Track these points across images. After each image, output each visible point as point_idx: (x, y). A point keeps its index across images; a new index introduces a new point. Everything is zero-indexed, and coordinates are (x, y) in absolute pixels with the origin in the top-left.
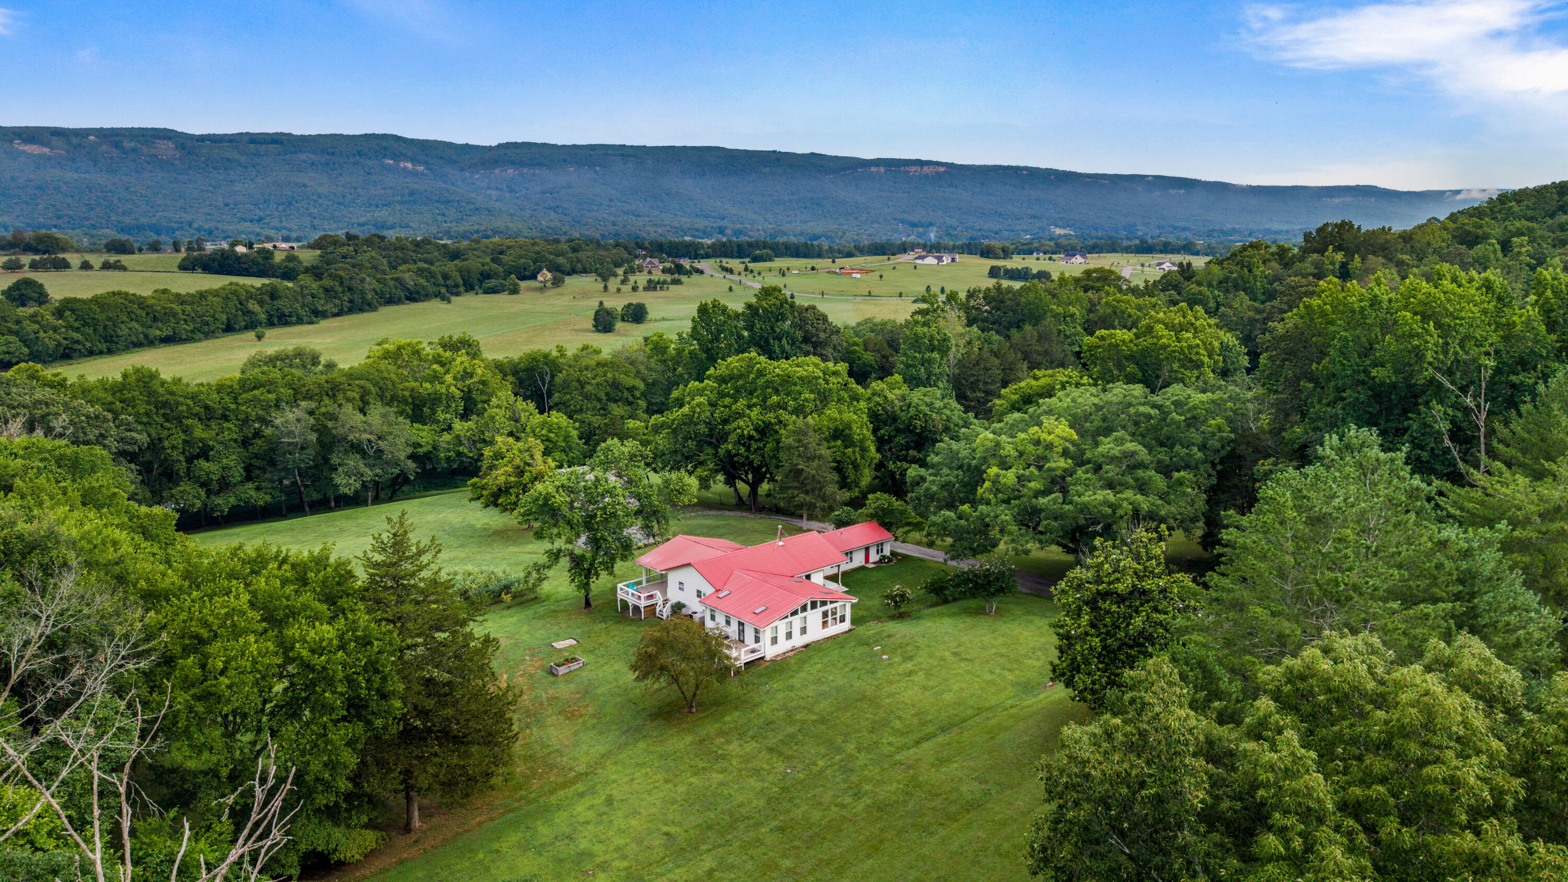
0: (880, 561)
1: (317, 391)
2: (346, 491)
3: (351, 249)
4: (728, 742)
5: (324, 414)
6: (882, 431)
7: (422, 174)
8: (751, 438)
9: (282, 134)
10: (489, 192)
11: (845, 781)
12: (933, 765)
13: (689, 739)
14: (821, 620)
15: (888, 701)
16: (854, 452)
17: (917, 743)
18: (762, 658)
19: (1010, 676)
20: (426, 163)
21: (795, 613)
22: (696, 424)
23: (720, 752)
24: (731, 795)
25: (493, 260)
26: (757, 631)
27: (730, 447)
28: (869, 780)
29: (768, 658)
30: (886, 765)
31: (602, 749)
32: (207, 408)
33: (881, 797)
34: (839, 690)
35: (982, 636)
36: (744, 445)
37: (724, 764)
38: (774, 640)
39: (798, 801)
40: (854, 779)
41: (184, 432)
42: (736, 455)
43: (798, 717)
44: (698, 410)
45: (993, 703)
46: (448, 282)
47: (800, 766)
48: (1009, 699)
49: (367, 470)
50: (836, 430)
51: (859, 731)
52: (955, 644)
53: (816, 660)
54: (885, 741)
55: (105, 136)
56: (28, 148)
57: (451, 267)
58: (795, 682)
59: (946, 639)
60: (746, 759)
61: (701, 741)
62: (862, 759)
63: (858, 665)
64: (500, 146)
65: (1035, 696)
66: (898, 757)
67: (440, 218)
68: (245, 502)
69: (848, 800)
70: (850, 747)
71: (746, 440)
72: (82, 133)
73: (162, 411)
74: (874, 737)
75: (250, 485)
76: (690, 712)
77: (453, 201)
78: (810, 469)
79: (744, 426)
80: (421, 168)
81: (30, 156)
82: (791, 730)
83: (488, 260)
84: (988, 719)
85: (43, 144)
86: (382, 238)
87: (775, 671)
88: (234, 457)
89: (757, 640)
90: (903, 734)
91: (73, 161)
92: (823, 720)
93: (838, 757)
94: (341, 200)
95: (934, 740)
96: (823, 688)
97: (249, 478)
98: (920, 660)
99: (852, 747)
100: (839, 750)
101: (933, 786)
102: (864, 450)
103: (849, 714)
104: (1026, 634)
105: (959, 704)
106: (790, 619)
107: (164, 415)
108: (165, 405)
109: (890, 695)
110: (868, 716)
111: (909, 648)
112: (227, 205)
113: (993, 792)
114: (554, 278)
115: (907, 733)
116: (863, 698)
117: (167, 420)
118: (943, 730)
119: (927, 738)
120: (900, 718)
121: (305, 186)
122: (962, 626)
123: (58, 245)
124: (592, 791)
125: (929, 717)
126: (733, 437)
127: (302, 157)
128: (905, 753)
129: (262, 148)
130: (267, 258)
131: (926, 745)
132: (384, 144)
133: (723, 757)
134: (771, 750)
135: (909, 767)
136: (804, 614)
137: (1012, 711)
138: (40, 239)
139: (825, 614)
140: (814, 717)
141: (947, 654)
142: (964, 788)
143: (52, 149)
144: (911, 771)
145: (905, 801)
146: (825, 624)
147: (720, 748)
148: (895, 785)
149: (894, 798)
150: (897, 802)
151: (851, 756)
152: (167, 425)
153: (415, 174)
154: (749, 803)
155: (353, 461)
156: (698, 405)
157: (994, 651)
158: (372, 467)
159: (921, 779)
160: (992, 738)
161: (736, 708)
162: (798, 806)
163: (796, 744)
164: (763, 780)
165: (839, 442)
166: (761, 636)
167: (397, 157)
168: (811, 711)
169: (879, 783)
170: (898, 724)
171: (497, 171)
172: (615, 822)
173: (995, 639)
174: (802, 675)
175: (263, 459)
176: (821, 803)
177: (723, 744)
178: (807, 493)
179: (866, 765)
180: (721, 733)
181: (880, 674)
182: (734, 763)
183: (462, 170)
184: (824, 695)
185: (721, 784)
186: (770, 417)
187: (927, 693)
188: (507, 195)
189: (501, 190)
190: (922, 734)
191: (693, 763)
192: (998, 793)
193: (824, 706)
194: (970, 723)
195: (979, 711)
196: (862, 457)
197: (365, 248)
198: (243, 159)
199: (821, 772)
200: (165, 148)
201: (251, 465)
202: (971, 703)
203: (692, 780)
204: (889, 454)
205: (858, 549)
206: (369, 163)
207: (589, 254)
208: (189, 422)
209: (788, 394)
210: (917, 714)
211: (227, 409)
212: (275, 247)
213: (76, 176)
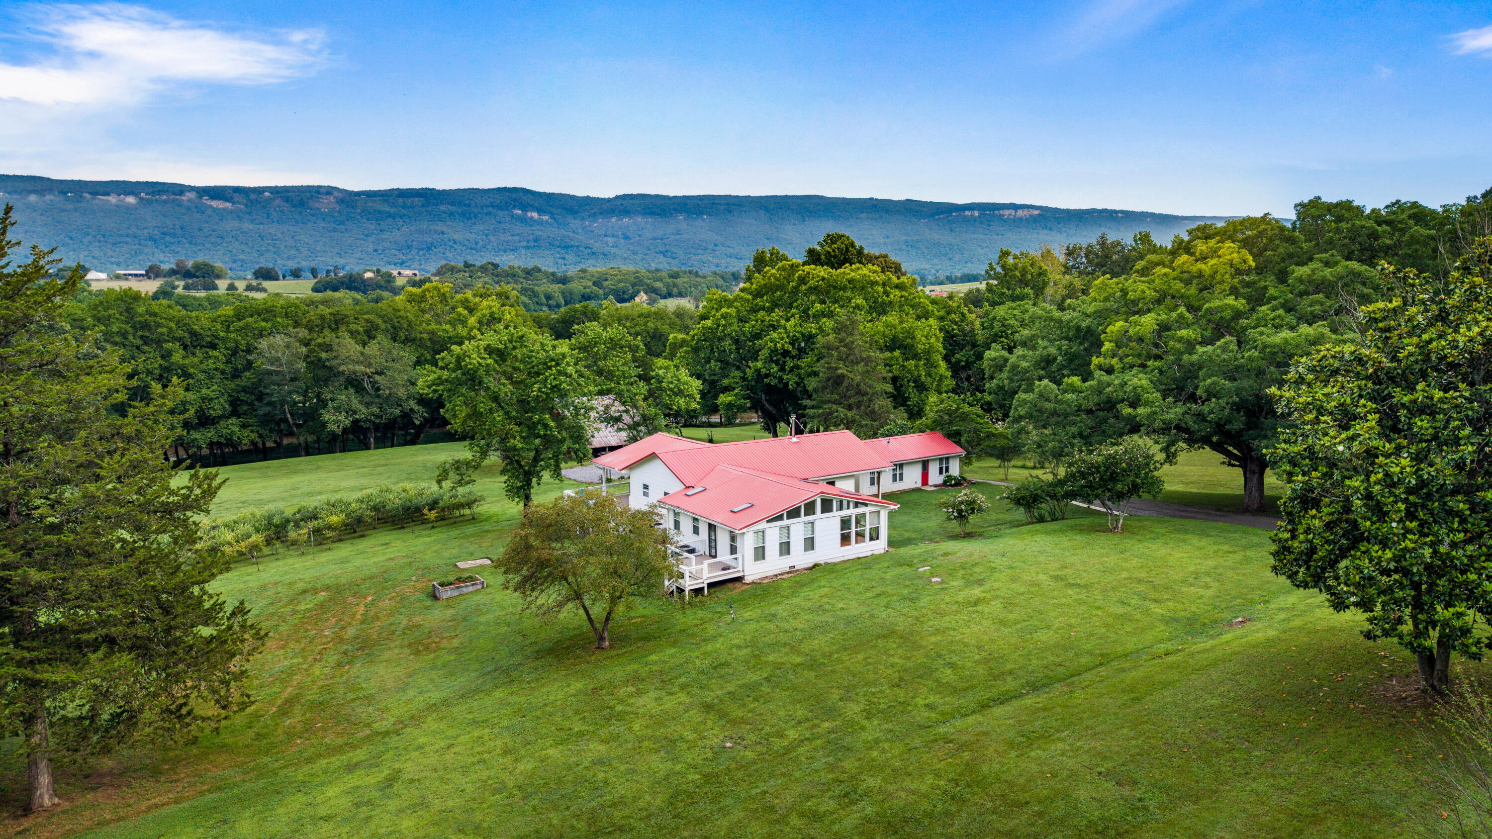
0: (945, 484)
1: (318, 322)
2: (334, 427)
3: (467, 274)
4: (639, 693)
5: (320, 345)
6: (958, 356)
7: (547, 222)
8: (785, 353)
9: (427, 189)
10: (605, 239)
11: (831, 768)
12: (1011, 745)
13: (578, 685)
14: (838, 533)
15: (933, 639)
16: (916, 366)
17: (984, 707)
18: (739, 579)
19: (1158, 610)
20: (551, 214)
21: (794, 513)
22: (721, 339)
23: (619, 708)
24: (606, 782)
25: (595, 284)
26: (733, 538)
27: (759, 364)
28: (874, 768)
29: (748, 579)
30: (917, 742)
31: (435, 696)
32: (193, 334)
33: (898, 804)
34: (849, 622)
35: (1103, 556)
36: (777, 363)
37: (617, 727)
38: (760, 553)
39: (729, 801)
40: (849, 764)
41: (163, 357)
42: (767, 376)
43: (771, 658)
44: (723, 322)
45: (1130, 647)
46: (551, 302)
47: (752, 737)
48: (1161, 641)
49: (360, 407)
50: (894, 339)
51: (874, 683)
52: (1057, 565)
53: (823, 583)
54: (920, 701)
55: (277, 192)
56: (214, 203)
57: (555, 288)
58: (781, 610)
59: (1042, 558)
60: (658, 721)
61: (594, 690)
62: (873, 729)
63: (890, 590)
64: (617, 197)
65: (1212, 637)
66: (942, 730)
67: (560, 261)
68: (226, 439)
69: (827, 805)
70: (853, 709)
71: (779, 356)
72: (259, 191)
73: (140, 333)
74: (901, 694)
75: (234, 420)
76: (600, 648)
77: (573, 246)
78: (855, 375)
79: (778, 339)
80: (546, 218)
81: (215, 210)
82: (753, 677)
83: (590, 284)
84: (1123, 670)
85: (227, 200)
86: (496, 266)
87: (755, 596)
88: (215, 387)
89: (733, 550)
90: (955, 691)
91: (250, 213)
92: (812, 664)
93: (826, 724)
94: (474, 246)
95: (1016, 703)
96: (824, 618)
97: (234, 413)
98: (996, 585)
99: (856, 708)
100: (831, 712)
101: (1012, 785)
102: (931, 365)
103: (860, 657)
104: (1179, 555)
105: (1065, 648)
106: (786, 522)
107: (142, 337)
108: (145, 326)
109: (937, 632)
110: (896, 660)
111: (977, 569)
112: (376, 251)
113: (1152, 805)
114: (650, 299)
115: (965, 690)
116: (890, 633)
117: (146, 344)
118: (1035, 687)
119: (1002, 700)
120: (952, 666)
121: (443, 233)
122: (1067, 544)
123: (213, 272)
124: (374, 763)
125: (1009, 667)
126: (764, 353)
127: (443, 208)
128: (959, 723)
129: (409, 201)
130: (389, 282)
131: (998, 711)
132: (514, 196)
133: (620, 717)
134: (708, 708)
135: (962, 747)
136: (810, 518)
137: (1171, 659)
138: (197, 267)
139: (845, 523)
140: (799, 660)
141: (1042, 577)
142: (1082, 793)
143: (233, 203)
144: (967, 755)
145: (947, 813)
146: (845, 539)
147: (622, 701)
148: (930, 779)
149: (925, 805)
150: (929, 815)
151: (852, 723)
152: (146, 348)
153: (541, 223)
154: (635, 799)
155: (347, 397)
156: (724, 316)
157: (1125, 574)
158: (368, 405)
159: (985, 769)
160: (1137, 700)
161: (674, 644)
162: (724, 811)
163: (756, 699)
164: (675, 760)
165: (897, 353)
166: (738, 544)
167: (525, 207)
168: (794, 650)
169: (897, 774)
170: (948, 675)
171: (613, 220)
172: (376, 821)
173: (1126, 560)
174: (795, 601)
175: (251, 393)
176: (771, 809)
177: (631, 695)
178: (850, 408)
179: (877, 741)
180: (635, 679)
181: (924, 601)
182: (636, 727)
183: (583, 219)
184: (823, 628)
185: (599, 762)
186: (811, 327)
187: (1006, 631)
188: (622, 241)
189: (617, 237)
190: (993, 693)
191: (567, 724)
192: (1163, 807)
193: (819, 642)
194: (1087, 676)
195: (1104, 660)
196: (929, 374)
197: (479, 274)
198: (392, 210)
199: (787, 750)
200: (326, 204)
201: (238, 399)
202: (1089, 647)
203: (551, 752)
204: (966, 384)
205: (912, 463)
206: (501, 213)
207: (686, 280)
208: (169, 346)
209: (836, 301)
210: (985, 661)
211: (217, 337)
212: (399, 273)
213: (251, 227)
